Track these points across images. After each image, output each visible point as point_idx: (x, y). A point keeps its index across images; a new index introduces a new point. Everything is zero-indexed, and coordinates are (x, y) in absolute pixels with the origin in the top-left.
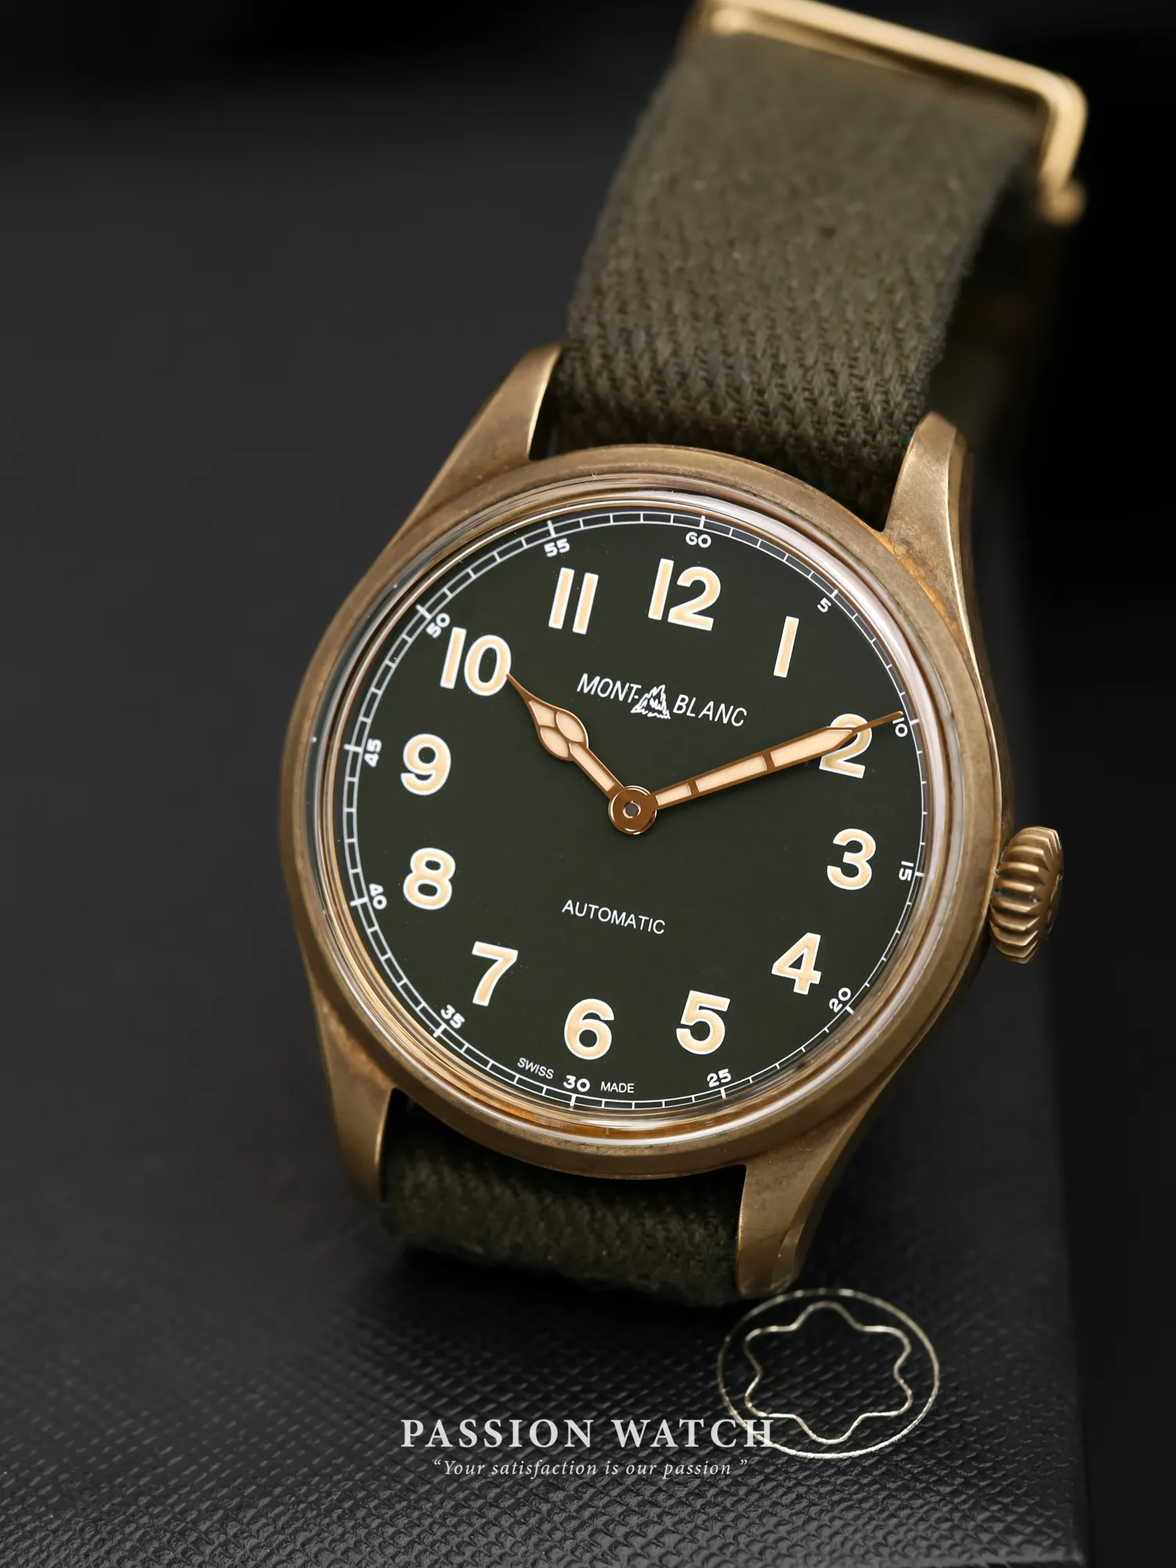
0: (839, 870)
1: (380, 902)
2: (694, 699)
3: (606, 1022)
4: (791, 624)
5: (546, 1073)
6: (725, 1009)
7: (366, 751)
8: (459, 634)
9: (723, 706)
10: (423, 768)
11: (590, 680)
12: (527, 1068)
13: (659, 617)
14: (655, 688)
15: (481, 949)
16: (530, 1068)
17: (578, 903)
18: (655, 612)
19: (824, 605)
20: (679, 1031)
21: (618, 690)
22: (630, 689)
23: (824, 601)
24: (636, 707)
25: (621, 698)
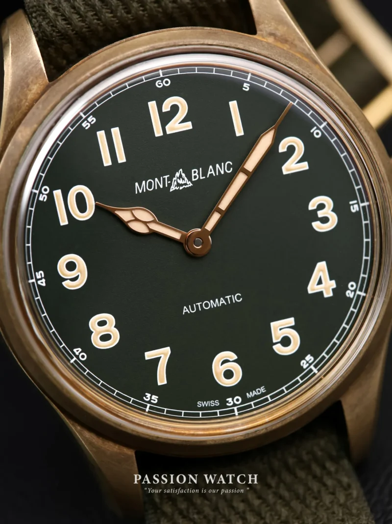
0: (318, 223)
1: (83, 357)
2: (201, 169)
3: (234, 361)
4: (233, 105)
5: (215, 403)
6: (293, 324)
7: (37, 280)
8: (57, 193)
9: (217, 166)
10: (73, 274)
11: (140, 185)
12: (203, 406)
13: (161, 134)
14: (177, 173)
15: (149, 355)
16: (205, 405)
17: (190, 306)
18: (158, 132)
19: (246, 87)
20: (275, 347)
21: (158, 183)
22: (164, 179)
23: (245, 85)
24: (172, 187)
25: (161, 186)
